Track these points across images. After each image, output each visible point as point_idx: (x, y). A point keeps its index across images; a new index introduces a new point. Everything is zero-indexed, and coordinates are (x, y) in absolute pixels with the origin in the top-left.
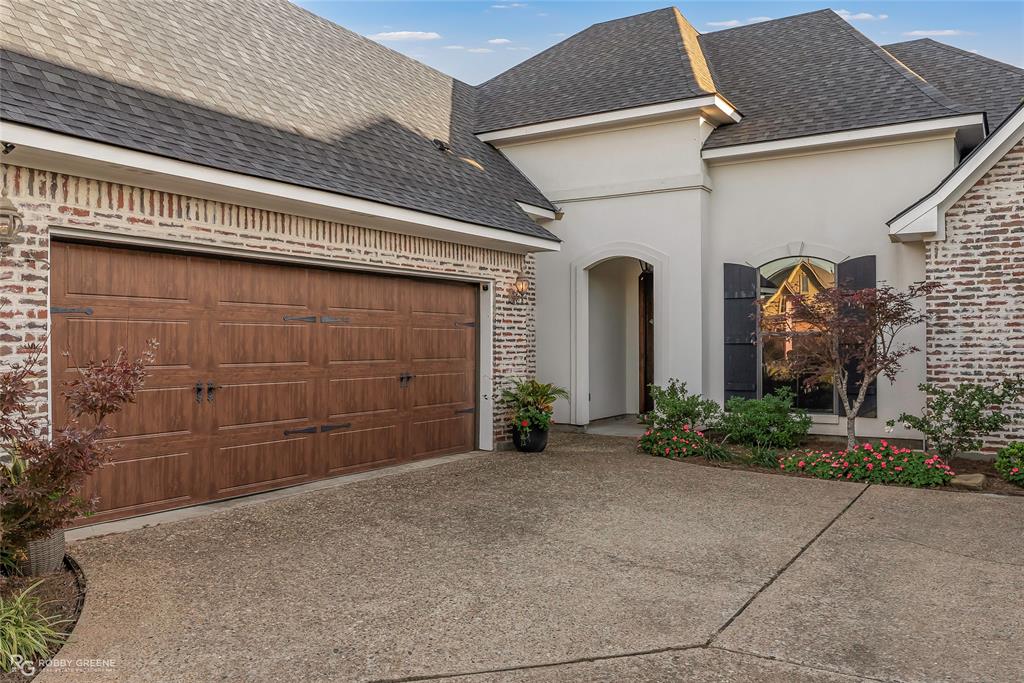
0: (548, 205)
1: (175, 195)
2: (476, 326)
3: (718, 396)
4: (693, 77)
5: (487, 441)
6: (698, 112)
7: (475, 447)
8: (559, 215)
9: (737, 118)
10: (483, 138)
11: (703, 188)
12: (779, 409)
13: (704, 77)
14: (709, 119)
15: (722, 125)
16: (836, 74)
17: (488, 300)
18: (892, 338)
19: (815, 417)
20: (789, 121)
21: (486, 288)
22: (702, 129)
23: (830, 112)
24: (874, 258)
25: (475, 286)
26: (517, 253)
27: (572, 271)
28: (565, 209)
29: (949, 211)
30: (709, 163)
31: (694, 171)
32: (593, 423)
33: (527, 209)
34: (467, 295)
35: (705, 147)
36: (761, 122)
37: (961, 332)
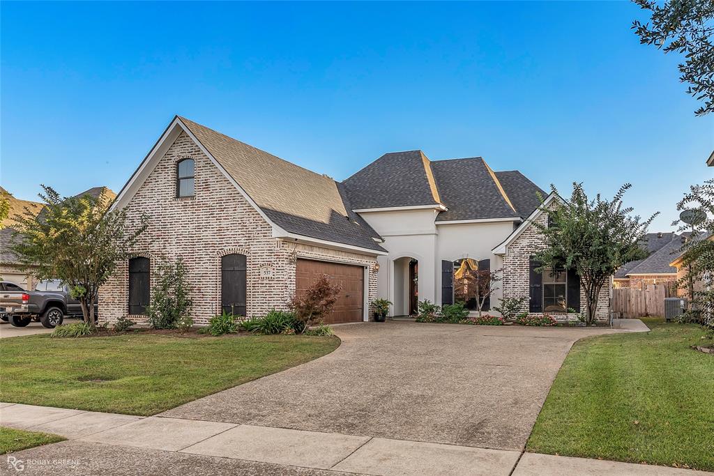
0: (379, 237)
1: (312, 246)
2: (363, 280)
3: (439, 304)
4: (432, 194)
5: (366, 319)
6: (435, 209)
7: (363, 321)
8: (383, 241)
9: (447, 210)
10: (354, 211)
11: (435, 234)
12: (459, 308)
13: (437, 198)
14: (437, 210)
15: (441, 212)
16: (480, 193)
17: (367, 272)
18: (493, 285)
19: (471, 312)
20: (464, 213)
21: (366, 268)
22: (435, 213)
23: (476, 211)
24: (489, 260)
25: (363, 267)
26: (375, 256)
27: (388, 261)
28: (385, 238)
29: (509, 247)
30: (437, 225)
31: (432, 229)
32: (395, 317)
33: (375, 239)
34: (361, 270)
35: (436, 221)
36: (455, 212)
37: (512, 284)
